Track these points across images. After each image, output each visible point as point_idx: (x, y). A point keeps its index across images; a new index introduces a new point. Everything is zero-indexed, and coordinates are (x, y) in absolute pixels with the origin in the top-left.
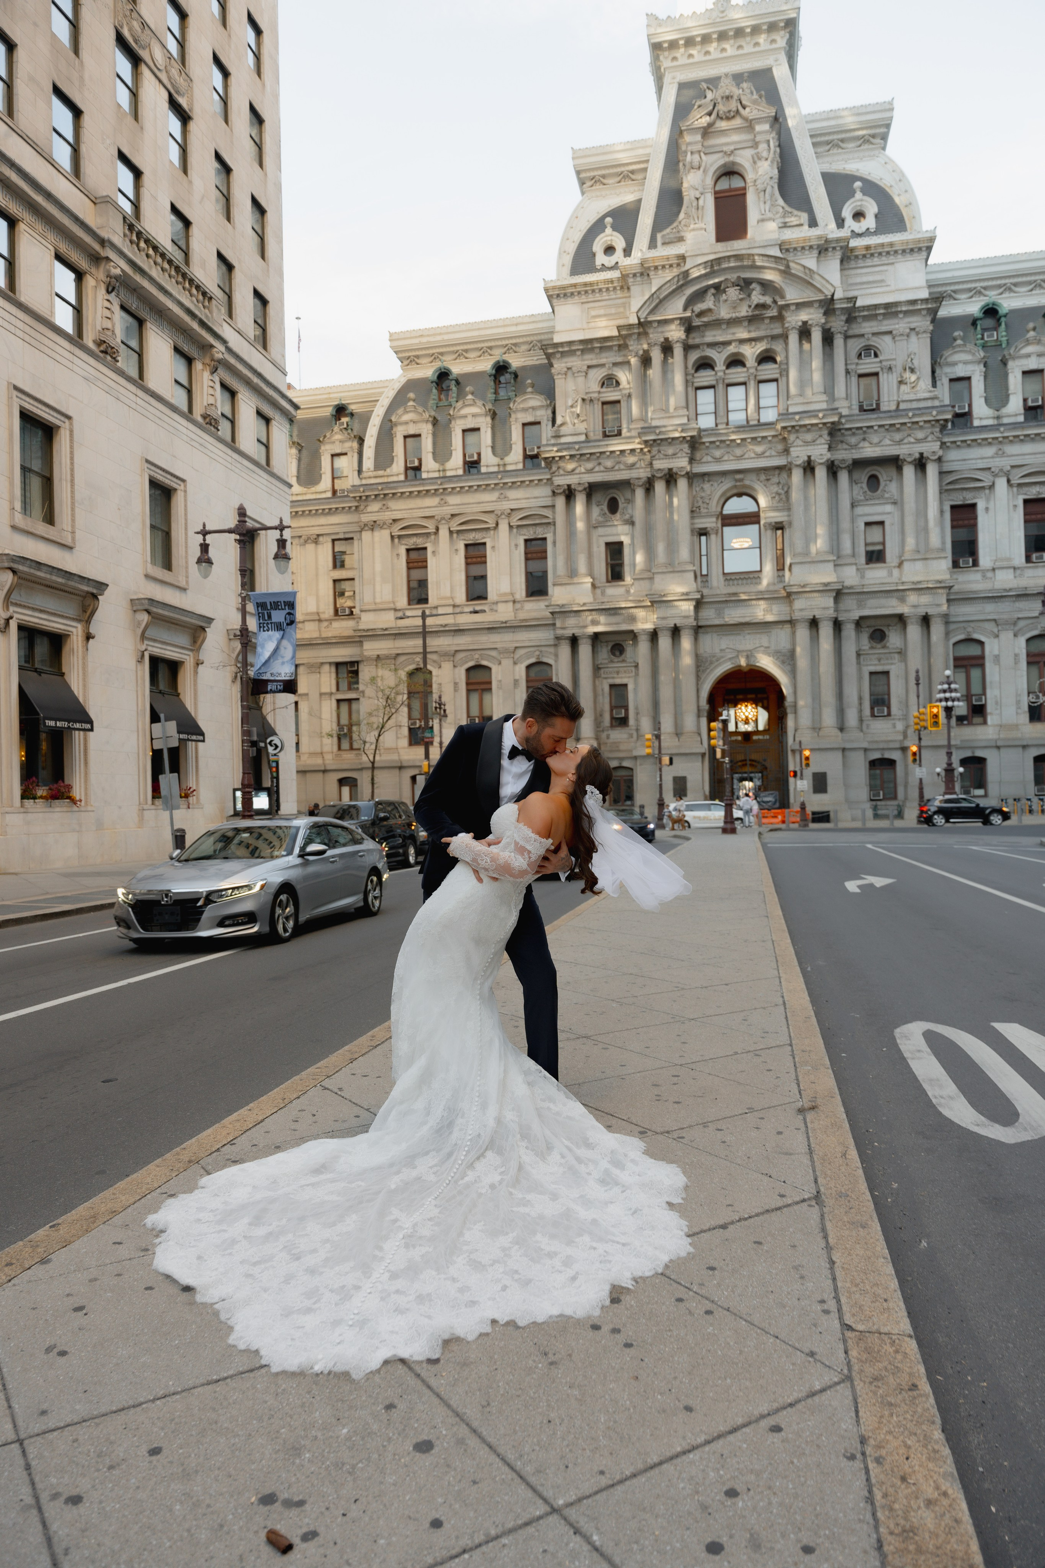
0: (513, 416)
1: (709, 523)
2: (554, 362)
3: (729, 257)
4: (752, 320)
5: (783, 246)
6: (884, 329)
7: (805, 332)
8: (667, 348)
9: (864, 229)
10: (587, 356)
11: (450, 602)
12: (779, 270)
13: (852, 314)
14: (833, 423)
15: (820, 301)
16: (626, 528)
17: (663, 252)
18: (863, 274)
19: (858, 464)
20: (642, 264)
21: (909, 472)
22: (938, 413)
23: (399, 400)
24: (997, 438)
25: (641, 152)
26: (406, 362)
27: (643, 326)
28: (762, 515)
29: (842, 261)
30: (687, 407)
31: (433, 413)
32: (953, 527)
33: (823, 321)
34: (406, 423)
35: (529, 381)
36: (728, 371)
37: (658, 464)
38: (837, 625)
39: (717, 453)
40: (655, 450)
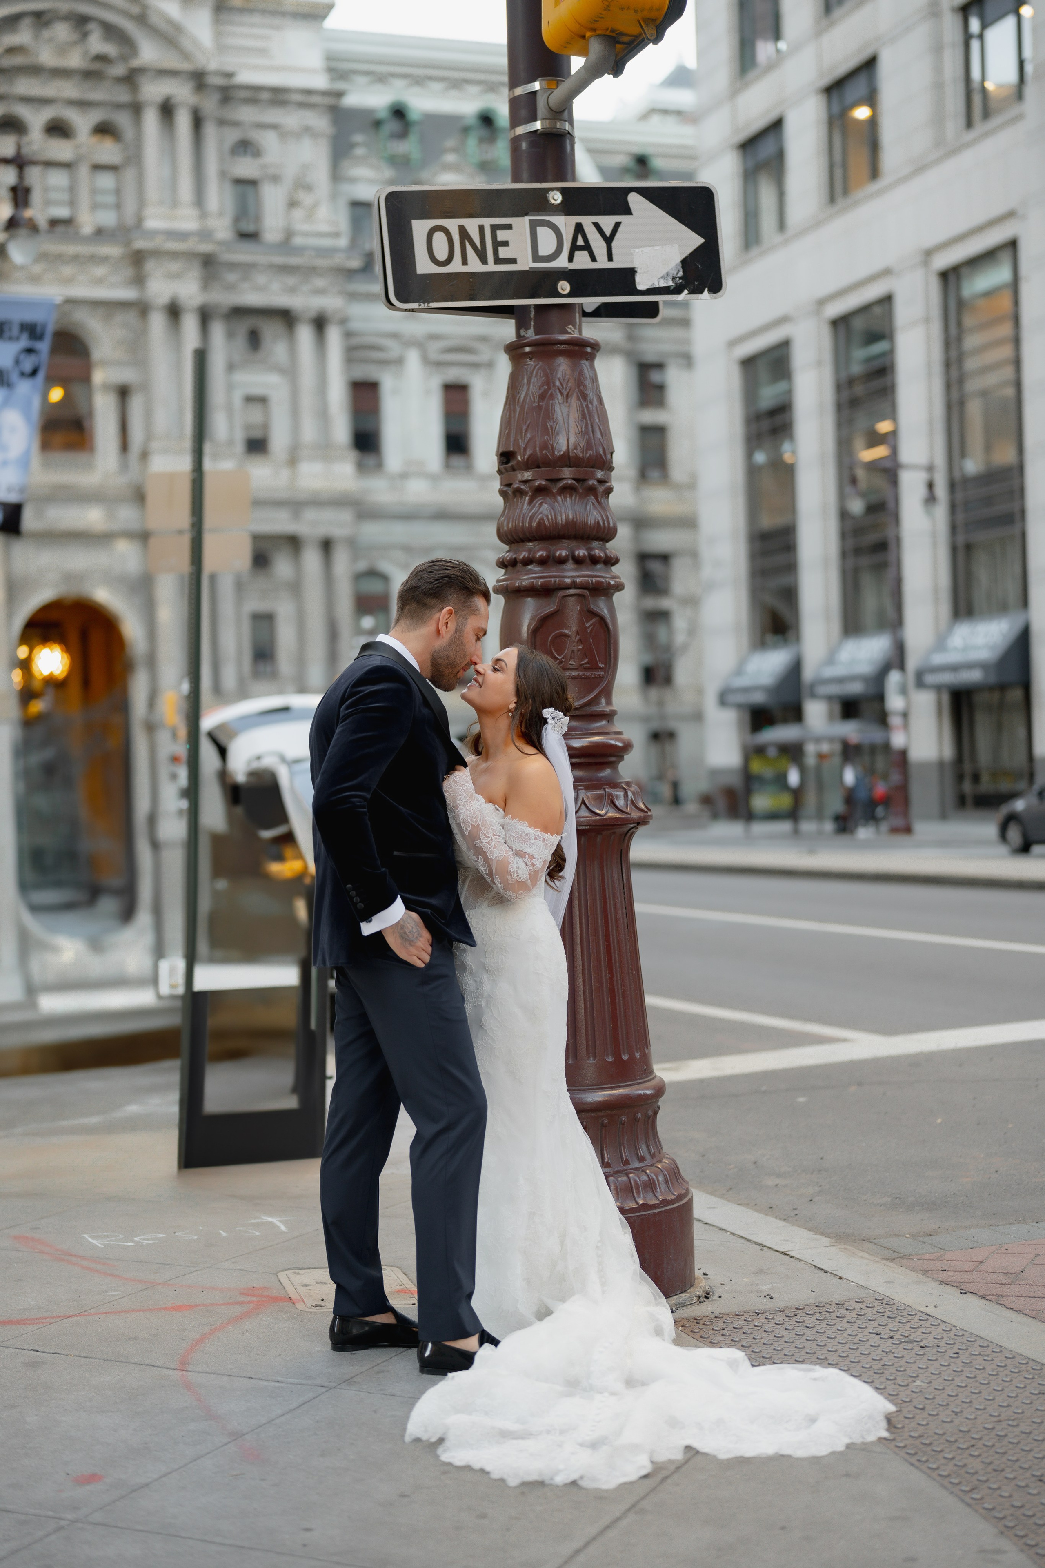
4: (89, 75)
6: (268, 120)
7: (167, 110)
12: (132, 15)
13: (228, 94)
14: (207, 253)
15: (189, 72)
18: (240, 34)
19: (239, 312)
21: (305, 334)
22: (342, 258)
28: (96, 368)
29: (215, 13)
33: (192, 99)
36: (44, 142)
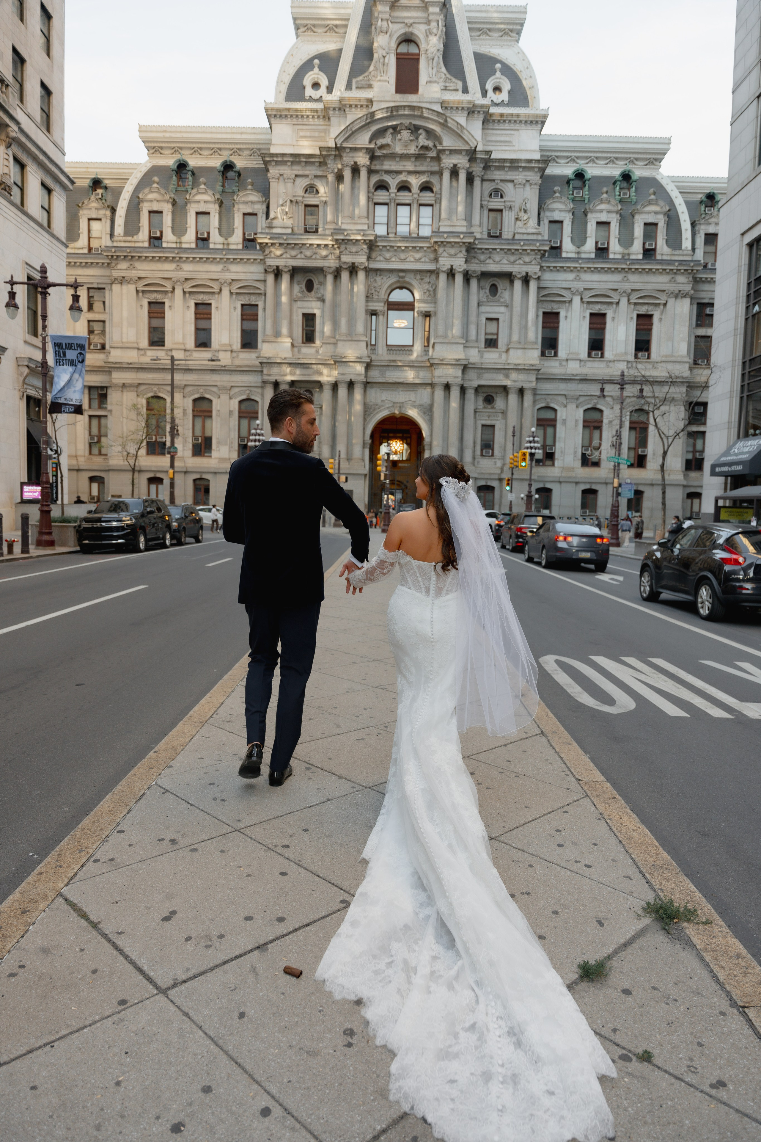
0: (236, 206)
1: (379, 306)
2: (270, 168)
3: (405, 106)
4: (418, 157)
5: (444, 104)
6: (509, 178)
7: (454, 173)
8: (355, 170)
9: (500, 101)
10: (295, 167)
11: (182, 347)
12: (440, 123)
13: (488, 164)
14: (470, 243)
15: (467, 151)
16: (319, 304)
17: (356, 94)
18: (498, 134)
19: (485, 275)
20: (340, 101)
21: (518, 285)
22: (540, 245)
23: (145, 181)
24: (576, 268)
25: (342, 11)
26: (152, 151)
27: (339, 150)
28: (416, 304)
29: (483, 122)
30: (368, 218)
31: (173, 196)
32: (543, 327)
33: (468, 166)
34: (151, 201)
35: (250, 180)
36: (398, 194)
37: (346, 258)
38: (463, 390)
39: (388, 255)
40: (343, 247)
